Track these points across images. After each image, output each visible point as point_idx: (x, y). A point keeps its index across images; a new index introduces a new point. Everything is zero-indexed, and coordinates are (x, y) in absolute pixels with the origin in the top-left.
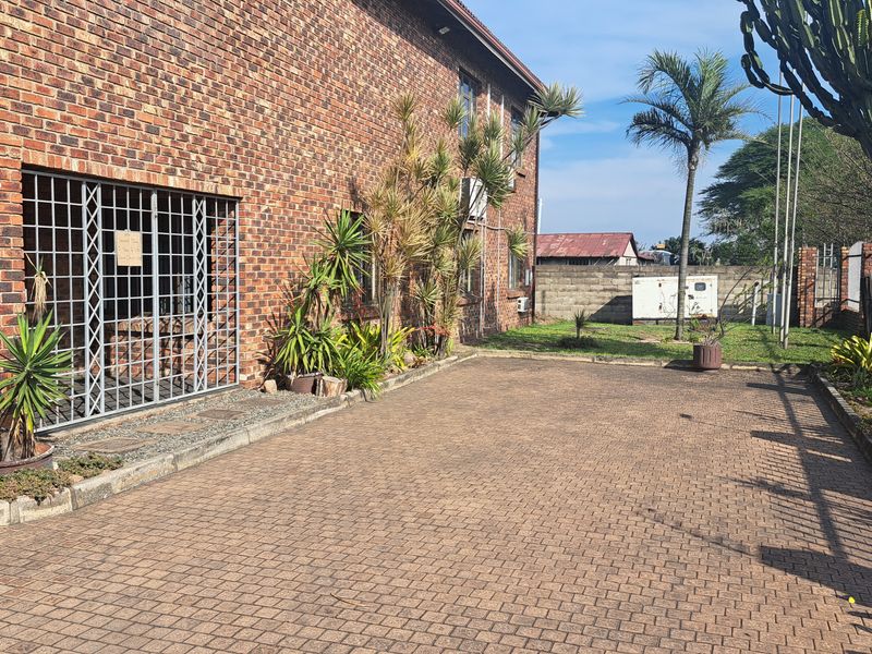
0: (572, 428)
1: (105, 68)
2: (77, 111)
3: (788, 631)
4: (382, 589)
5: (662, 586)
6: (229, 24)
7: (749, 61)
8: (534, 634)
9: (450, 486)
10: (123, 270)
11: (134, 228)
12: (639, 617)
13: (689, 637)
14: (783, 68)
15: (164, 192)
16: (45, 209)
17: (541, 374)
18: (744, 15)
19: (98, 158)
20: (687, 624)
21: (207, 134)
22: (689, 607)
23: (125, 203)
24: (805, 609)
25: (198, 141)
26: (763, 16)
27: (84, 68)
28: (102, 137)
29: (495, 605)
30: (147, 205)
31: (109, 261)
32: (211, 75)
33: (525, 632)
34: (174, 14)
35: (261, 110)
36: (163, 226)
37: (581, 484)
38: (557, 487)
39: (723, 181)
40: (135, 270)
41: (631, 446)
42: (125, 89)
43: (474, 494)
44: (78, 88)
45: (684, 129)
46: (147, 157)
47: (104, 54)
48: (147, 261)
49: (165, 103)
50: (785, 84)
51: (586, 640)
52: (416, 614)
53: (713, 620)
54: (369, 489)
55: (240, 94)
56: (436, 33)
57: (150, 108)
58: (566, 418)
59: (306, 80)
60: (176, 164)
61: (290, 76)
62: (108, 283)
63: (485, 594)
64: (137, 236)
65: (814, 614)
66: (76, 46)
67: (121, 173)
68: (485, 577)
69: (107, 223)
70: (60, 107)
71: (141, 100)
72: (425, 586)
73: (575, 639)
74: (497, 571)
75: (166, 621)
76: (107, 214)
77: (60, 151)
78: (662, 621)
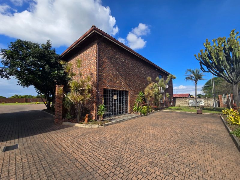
0: (173, 121)
1: (113, 78)
2: (110, 82)
3: (199, 159)
4: (134, 141)
5: (177, 147)
6: (127, 72)
7: (202, 68)
8: (153, 152)
9: (150, 128)
10: (114, 99)
11: (116, 95)
12: (171, 152)
13: (179, 157)
14: (208, 69)
15: (120, 91)
16: (106, 93)
17: (171, 113)
18: (200, 62)
19: (112, 87)
20: (179, 154)
21: (125, 84)
22: (181, 152)
23: (115, 92)
24: (203, 156)
25: (123, 85)
26: (203, 62)
27: (110, 78)
28: (112, 85)
29: (149, 146)
30: (117, 92)
31: (113, 98)
32: (125, 77)
33: (151, 151)
34: (121, 72)
35: (131, 81)
36: (119, 94)
37: (171, 130)
38: (167, 130)
39: (205, 86)
40: (116, 99)
41: (182, 125)
42: (115, 80)
43: (153, 130)
44: (110, 80)
45: (194, 79)
46: (117, 87)
47: (113, 76)
48: (117, 98)
49: (120, 81)
50: (208, 71)
51: (161, 154)
52: (137, 146)
53: (184, 154)
54: (139, 127)
55: (129, 79)
56: (155, 70)
57: (118, 82)
58: (173, 120)
59: (137, 77)
60: (121, 87)
61: (135, 77)
62: (113, 101)
63: (148, 144)
64: (116, 96)
65: (205, 157)
66: (110, 76)
67: (114, 89)
68: (149, 142)
69: (113, 94)
70: (108, 82)
71: (117, 81)
72: (140, 142)
73: (159, 154)
74: (152, 141)
75: (107, 141)
76: (113, 93)
77: (108, 87)
78: (175, 153)
